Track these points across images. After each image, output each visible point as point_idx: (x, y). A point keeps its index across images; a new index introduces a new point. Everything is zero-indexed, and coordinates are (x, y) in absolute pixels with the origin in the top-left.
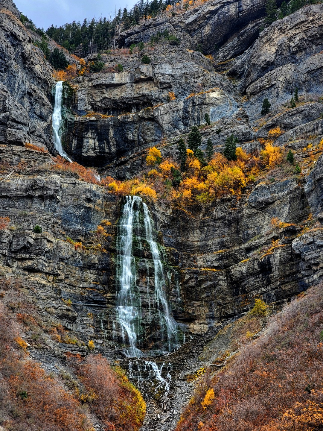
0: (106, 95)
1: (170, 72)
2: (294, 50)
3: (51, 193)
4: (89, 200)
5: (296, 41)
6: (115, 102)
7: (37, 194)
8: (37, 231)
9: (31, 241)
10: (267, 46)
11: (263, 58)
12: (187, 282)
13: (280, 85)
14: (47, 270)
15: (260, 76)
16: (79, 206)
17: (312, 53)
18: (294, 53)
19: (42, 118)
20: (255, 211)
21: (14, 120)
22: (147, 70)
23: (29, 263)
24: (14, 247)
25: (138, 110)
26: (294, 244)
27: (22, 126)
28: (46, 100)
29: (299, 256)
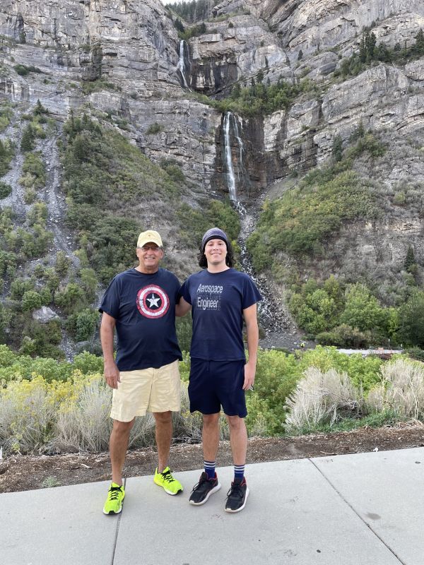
0: (208, 49)
1: (245, 33)
2: (319, 17)
3: (185, 111)
4: (205, 114)
5: (320, 11)
6: (214, 53)
7: (177, 111)
8: (179, 133)
9: (177, 139)
10: (302, 15)
11: (300, 23)
13: (309, 41)
14: (185, 154)
15: (297, 35)
16: (200, 118)
17: (329, 20)
18: (318, 20)
19: (174, 64)
20: (293, 119)
21: (161, 67)
22: (231, 32)
23: (176, 151)
24: (168, 142)
25: (227, 58)
26: (315, 138)
27: (165, 70)
28: (176, 53)
29: (317, 145)
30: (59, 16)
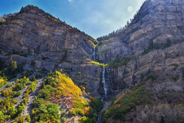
1: (114, 44)
2: (137, 38)
3: (90, 67)
4: (96, 68)
6: (105, 50)
7: (87, 68)
9: (85, 76)
10: (132, 37)
12: (115, 82)
13: (135, 45)
14: (88, 81)
15: (131, 43)
17: (140, 38)
19: (91, 54)
20: (128, 68)
21: (84, 55)
23: (85, 80)
25: (109, 51)
26: (135, 74)
28: (92, 51)
30: (58, 43)
